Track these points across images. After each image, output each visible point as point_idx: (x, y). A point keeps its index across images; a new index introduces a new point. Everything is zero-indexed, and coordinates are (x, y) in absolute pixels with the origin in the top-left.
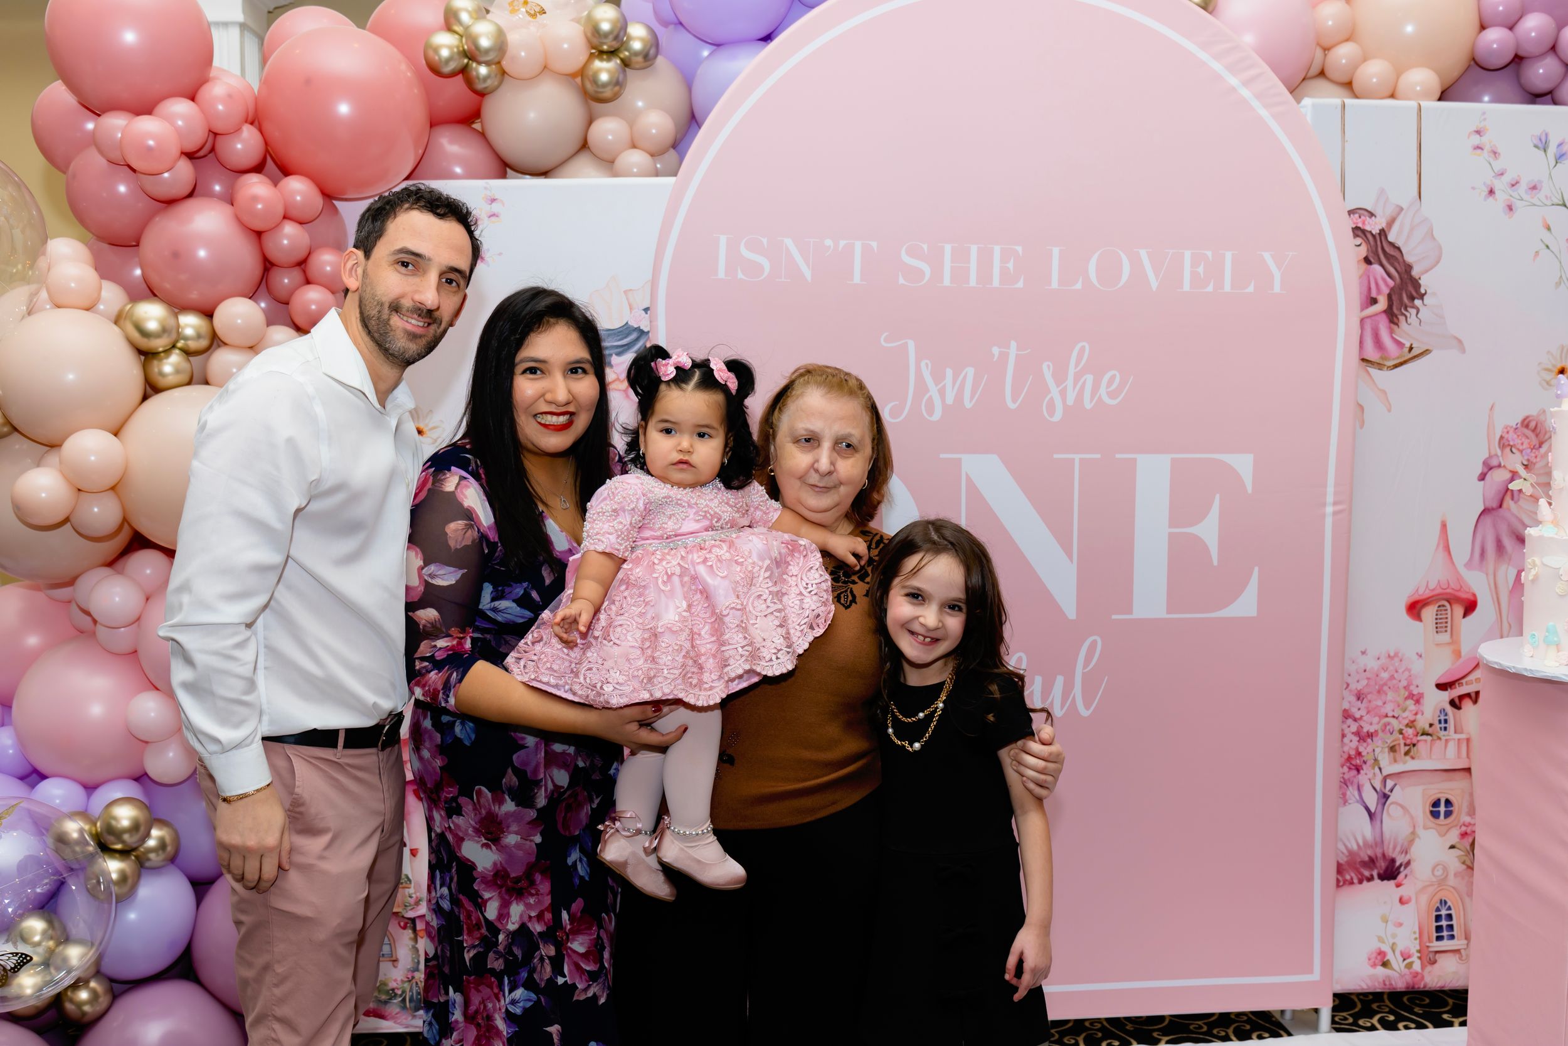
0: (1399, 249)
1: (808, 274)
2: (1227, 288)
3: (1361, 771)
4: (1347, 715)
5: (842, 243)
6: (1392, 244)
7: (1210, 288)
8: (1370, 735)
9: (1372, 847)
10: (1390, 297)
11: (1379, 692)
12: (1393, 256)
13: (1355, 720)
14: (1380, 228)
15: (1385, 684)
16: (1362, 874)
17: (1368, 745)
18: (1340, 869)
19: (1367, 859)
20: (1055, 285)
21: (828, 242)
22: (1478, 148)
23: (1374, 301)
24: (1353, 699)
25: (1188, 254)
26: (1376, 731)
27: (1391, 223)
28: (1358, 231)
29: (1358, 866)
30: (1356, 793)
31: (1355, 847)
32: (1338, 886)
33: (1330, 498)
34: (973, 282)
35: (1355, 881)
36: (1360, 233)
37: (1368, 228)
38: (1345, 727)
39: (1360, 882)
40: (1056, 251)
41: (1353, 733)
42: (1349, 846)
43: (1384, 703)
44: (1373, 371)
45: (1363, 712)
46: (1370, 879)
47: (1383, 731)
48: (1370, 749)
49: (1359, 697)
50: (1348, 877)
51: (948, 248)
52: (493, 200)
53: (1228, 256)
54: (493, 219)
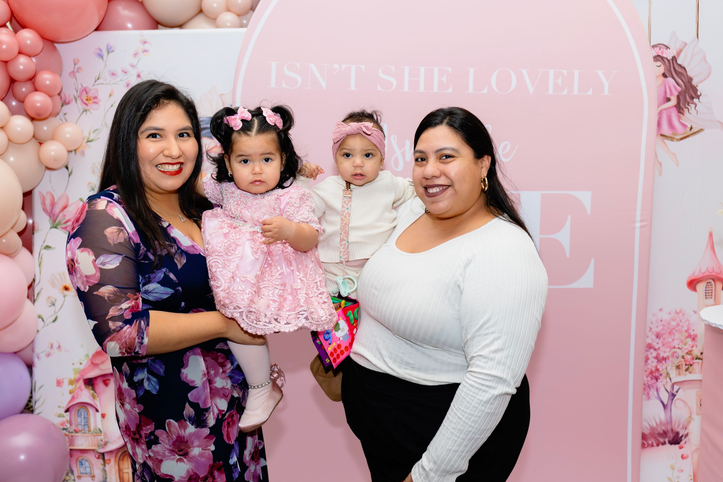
0: (684, 68)
1: (324, 84)
2: (576, 92)
3: (659, 380)
4: (650, 346)
5: (344, 66)
6: (680, 66)
7: (565, 92)
8: (664, 359)
9: (665, 425)
10: (678, 97)
11: (670, 333)
12: (680, 73)
13: (655, 350)
14: (673, 56)
15: (674, 329)
16: (659, 441)
17: (663, 365)
18: (644, 437)
19: (662, 432)
20: (471, 90)
21: (336, 66)
23: (669, 100)
24: (654, 337)
25: (552, 72)
26: (668, 357)
27: (679, 53)
28: (658, 58)
29: (656, 436)
30: (656, 393)
31: (655, 425)
32: (643, 446)
33: (638, 218)
34: (422, 89)
35: (655, 444)
36: (660, 59)
37: (665, 56)
38: (649, 353)
39: (658, 445)
40: (472, 71)
41: (654, 357)
42: (651, 424)
43: (673, 340)
44: (668, 142)
45: (660, 345)
46: (664, 444)
47: (672, 356)
48: (664, 367)
49: (658, 336)
50: (650, 442)
51: (407, 69)
52: (145, 42)
53: (576, 73)
54: (145, 53)
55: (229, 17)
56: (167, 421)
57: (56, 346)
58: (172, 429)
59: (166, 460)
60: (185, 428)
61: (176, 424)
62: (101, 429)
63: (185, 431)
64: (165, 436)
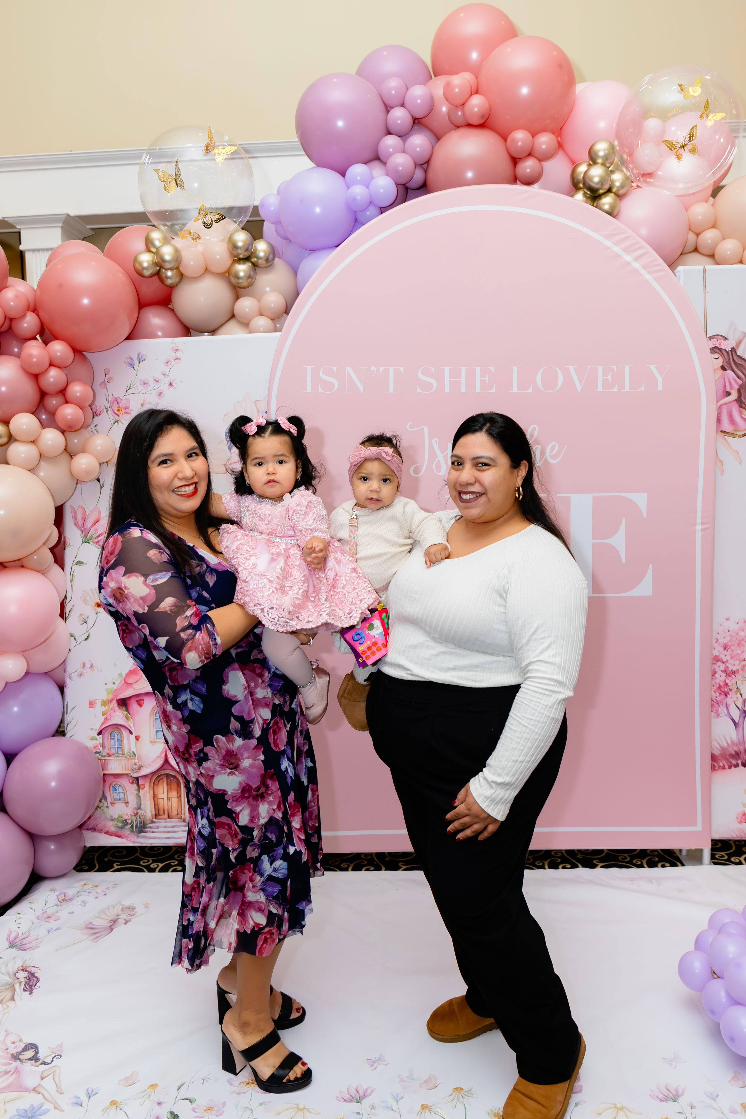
0: (744, 360)
1: (361, 388)
2: (627, 388)
3: (728, 696)
4: (717, 659)
5: (382, 369)
6: (740, 357)
7: (616, 389)
8: (734, 673)
9: (737, 745)
10: (739, 391)
11: (739, 645)
12: (740, 364)
13: (723, 663)
14: (732, 347)
15: (743, 640)
16: (731, 763)
17: (732, 679)
18: (714, 758)
19: (734, 753)
20: (515, 390)
21: (373, 368)
23: (729, 394)
24: (721, 649)
25: (600, 368)
26: (738, 670)
27: (739, 344)
28: (715, 350)
29: (728, 757)
30: (725, 710)
31: (725, 745)
32: (713, 768)
33: (699, 520)
34: (463, 390)
35: (726, 767)
36: (717, 351)
37: (723, 347)
38: (716, 667)
39: (730, 767)
40: (515, 369)
41: (722, 671)
42: (722, 744)
43: (743, 652)
44: (729, 439)
45: (728, 658)
46: (736, 766)
47: (742, 670)
48: (734, 681)
49: (725, 648)
50: (721, 764)
51: (447, 369)
52: (177, 350)
53: (627, 368)
54: (177, 361)
55: (262, 322)
56: (215, 737)
57: (88, 665)
58: (220, 744)
59: (218, 775)
60: (233, 741)
61: (224, 739)
62: (135, 753)
63: (233, 745)
64: (214, 752)
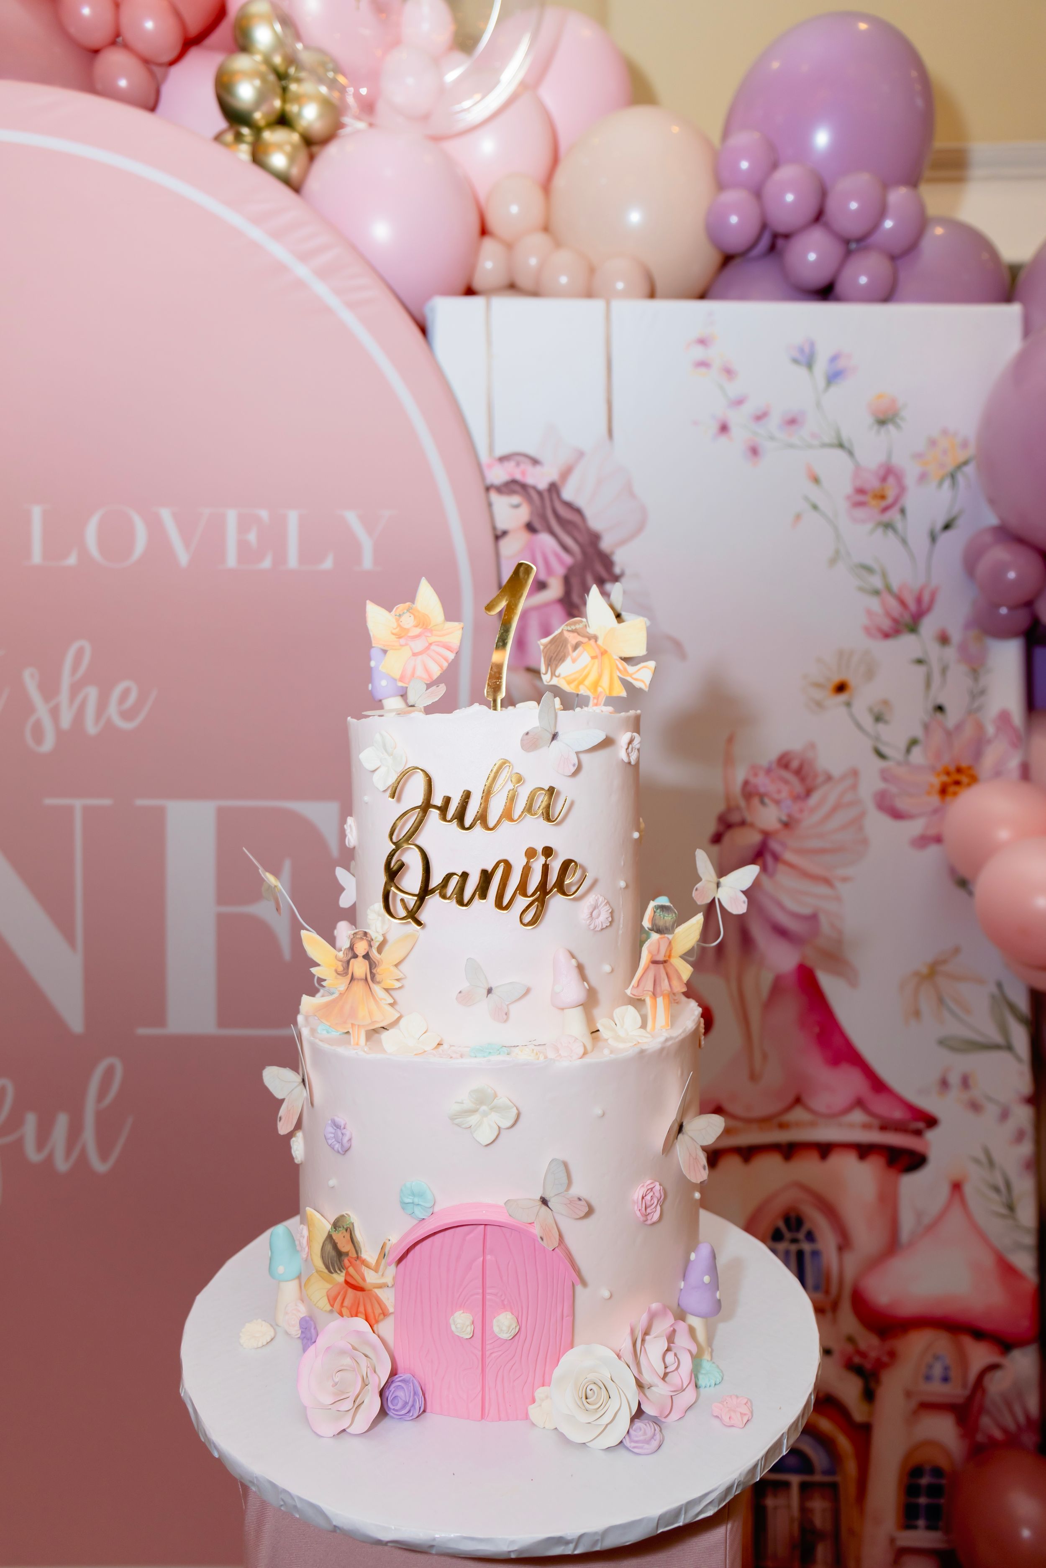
0: (578, 511)
2: (293, 562)
6: (569, 505)
7: (267, 564)
10: (567, 581)
12: (570, 521)
14: (550, 480)
20: (37, 559)
22: (703, 364)
23: (543, 586)
25: (232, 517)
27: (566, 474)
28: (513, 486)
36: (517, 488)
37: (530, 480)
40: (37, 511)
53: (293, 518)
